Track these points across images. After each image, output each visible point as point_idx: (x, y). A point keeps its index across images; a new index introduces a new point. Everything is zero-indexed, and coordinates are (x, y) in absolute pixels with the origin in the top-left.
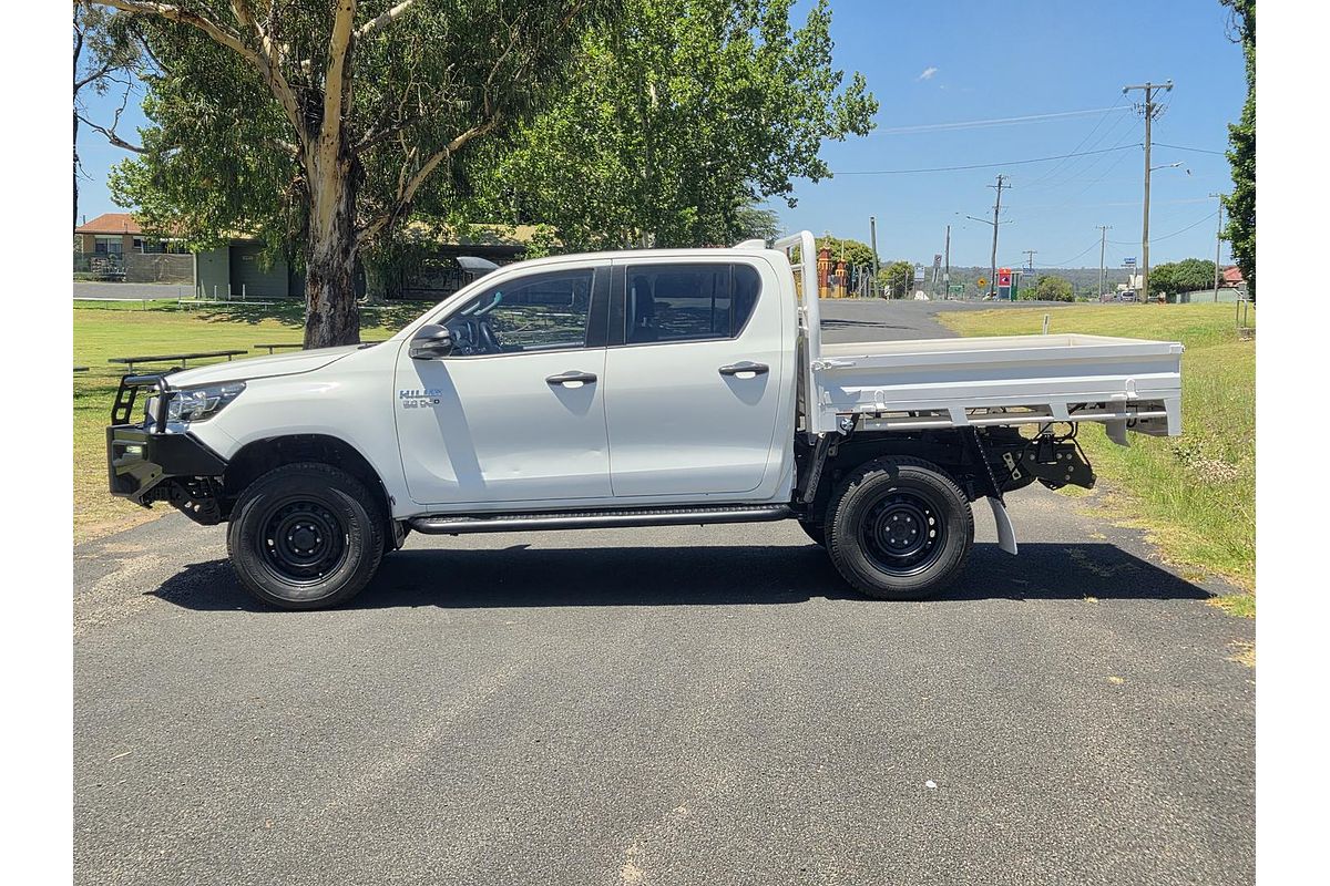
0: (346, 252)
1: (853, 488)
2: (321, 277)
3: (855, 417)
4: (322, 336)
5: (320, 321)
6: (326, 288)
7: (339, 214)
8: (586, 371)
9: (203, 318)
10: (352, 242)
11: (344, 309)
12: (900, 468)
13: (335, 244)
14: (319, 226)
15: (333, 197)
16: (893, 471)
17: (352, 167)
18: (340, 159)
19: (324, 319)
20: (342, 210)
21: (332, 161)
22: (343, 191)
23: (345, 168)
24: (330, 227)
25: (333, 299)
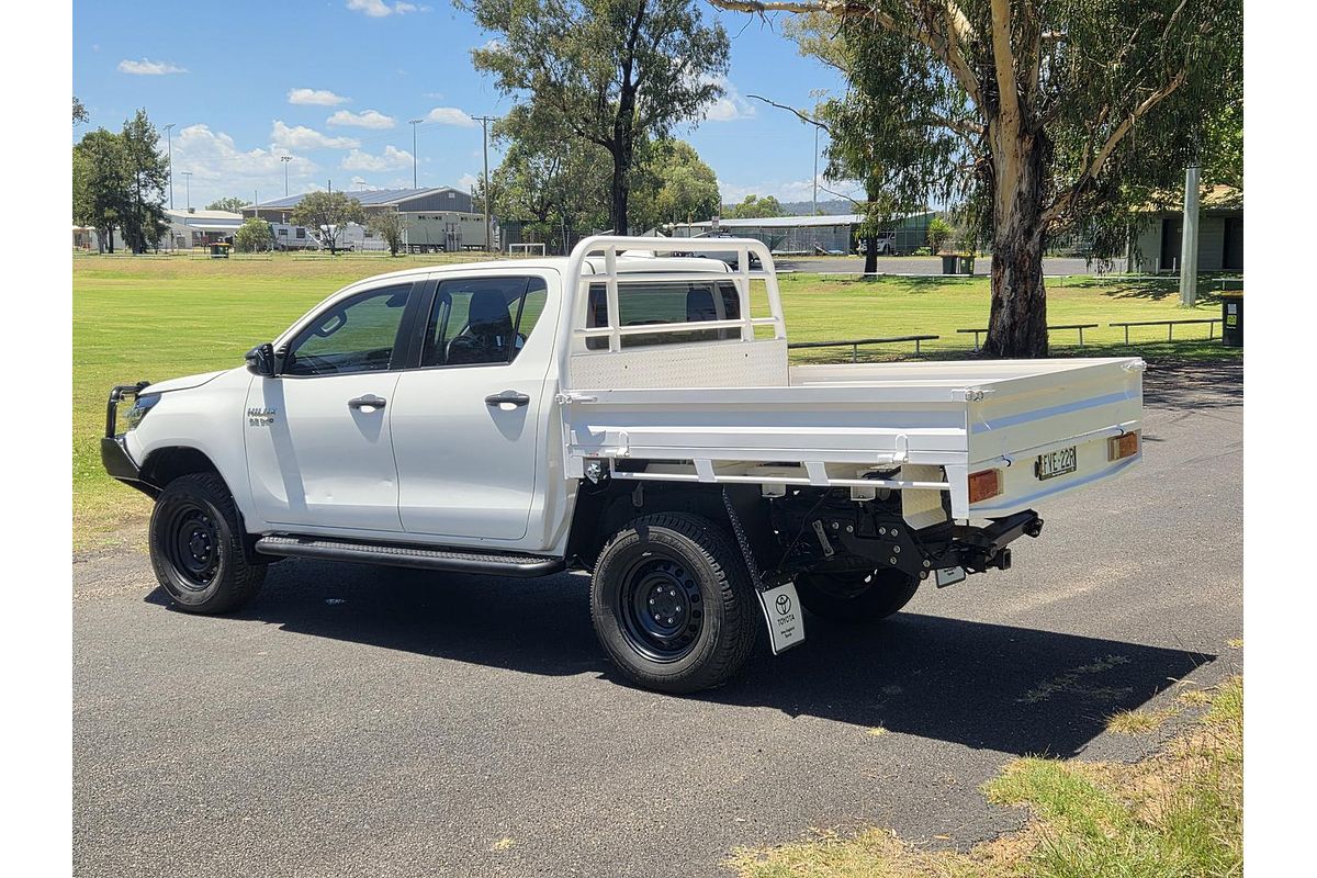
0: (1028, 233)
1: (607, 548)
2: (1002, 260)
3: (604, 464)
4: (1002, 322)
5: (1001, 306)
6: (1007, 272)
7: (1020, 194)
8: (379, 395)
9: (1110, 294)
10: (1035, 221)
11: (1026, 293)
12: (651, 528)
13: (1016, 225)
14: (1001, 208)
15: (1015, 176)
16: (643, 532)
17: (1036, 146)
18: (1021, 136)
19: (1005, 304)
20: (1024, 189)
21: (1012, 139)
22: (1026, 170)
23: (1028, 146)
24: (1011, 208)
25: (1014, 283)
